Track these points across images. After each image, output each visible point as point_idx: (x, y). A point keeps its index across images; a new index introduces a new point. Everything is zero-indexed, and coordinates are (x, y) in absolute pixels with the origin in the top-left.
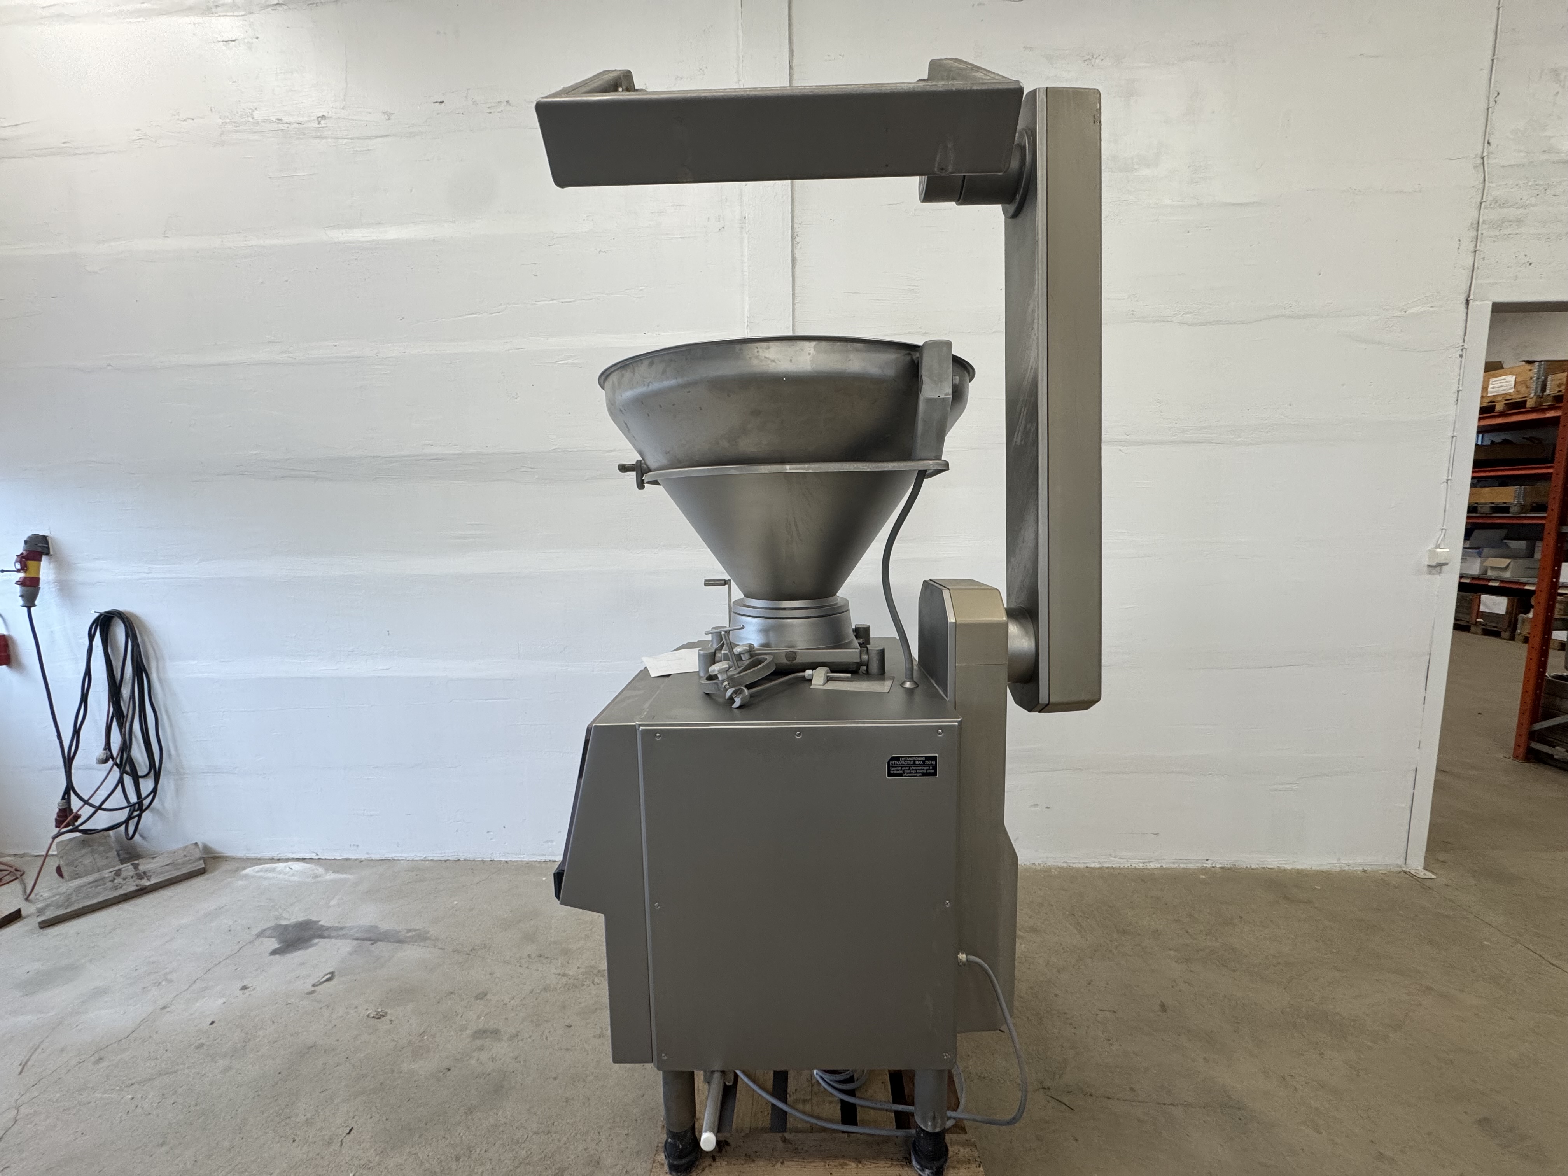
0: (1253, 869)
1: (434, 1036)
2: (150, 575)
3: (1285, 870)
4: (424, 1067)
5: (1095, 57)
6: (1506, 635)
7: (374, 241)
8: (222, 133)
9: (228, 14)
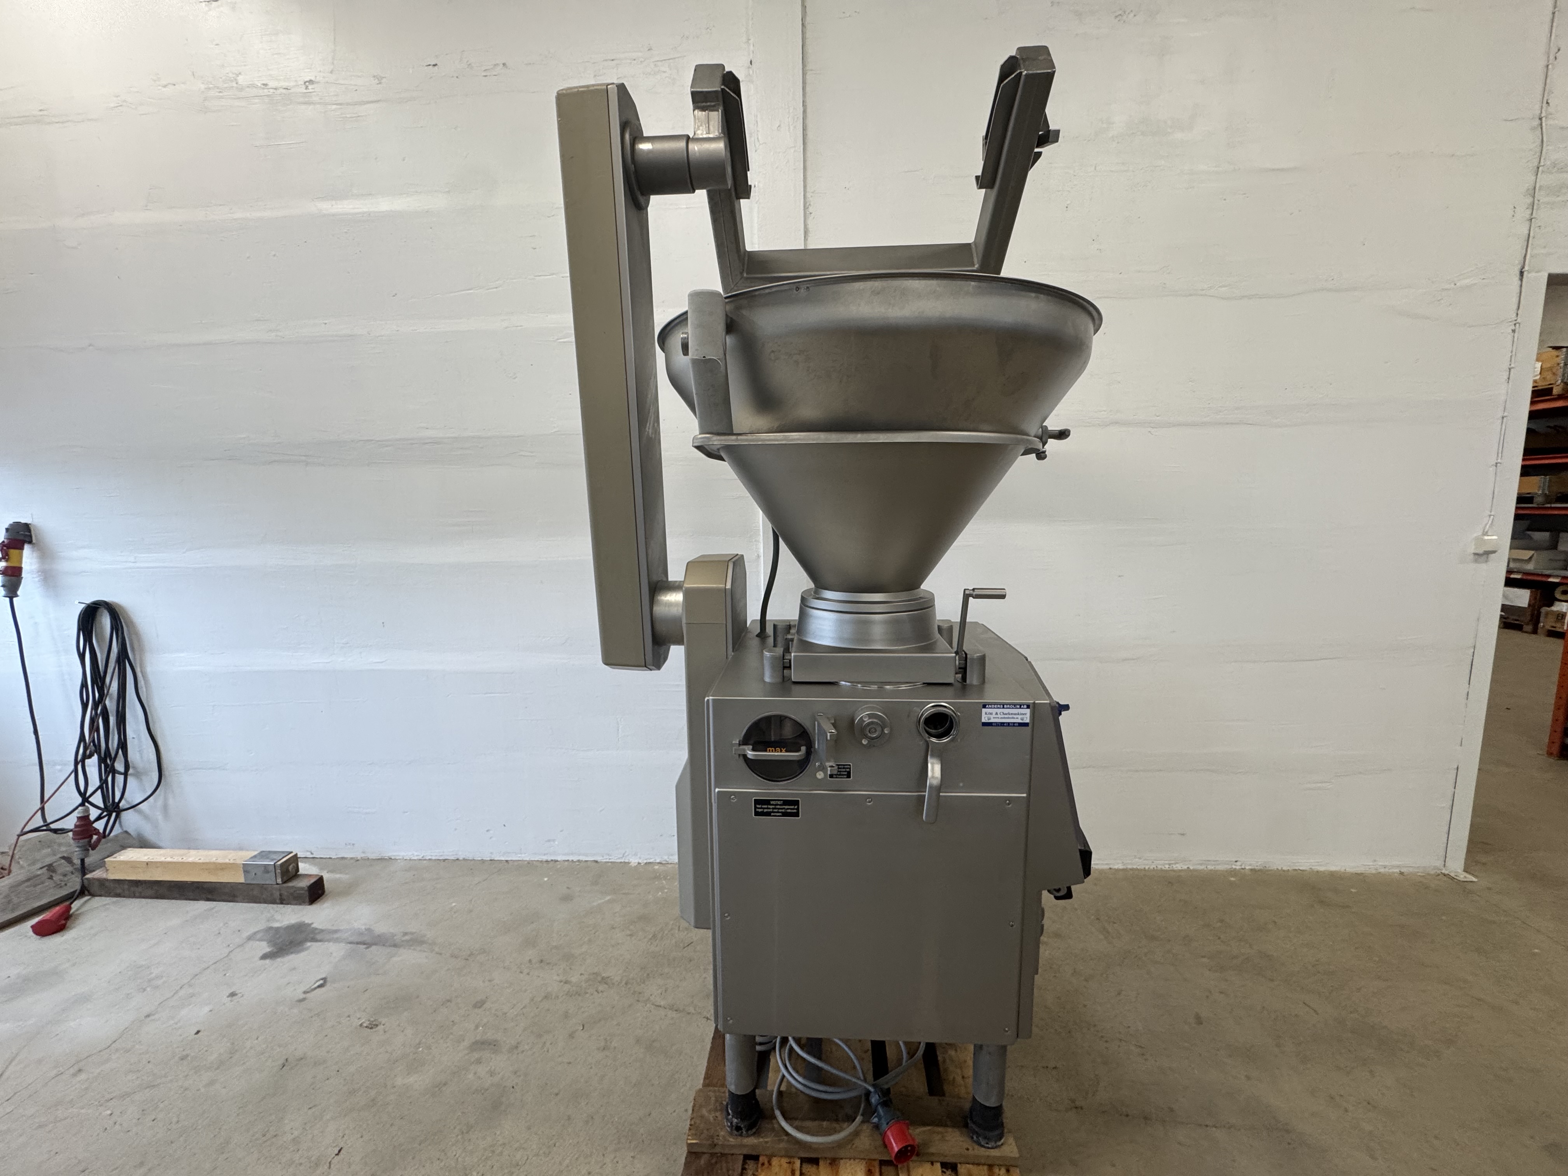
0: (1284, 871)
1: (429, 1048)
2: (137, 565)
3: (1317, 872)
4: (418, 1081)
5: (1127, 13)
6: (1529, 628)
7: (364, 213)
8: (205, 99)
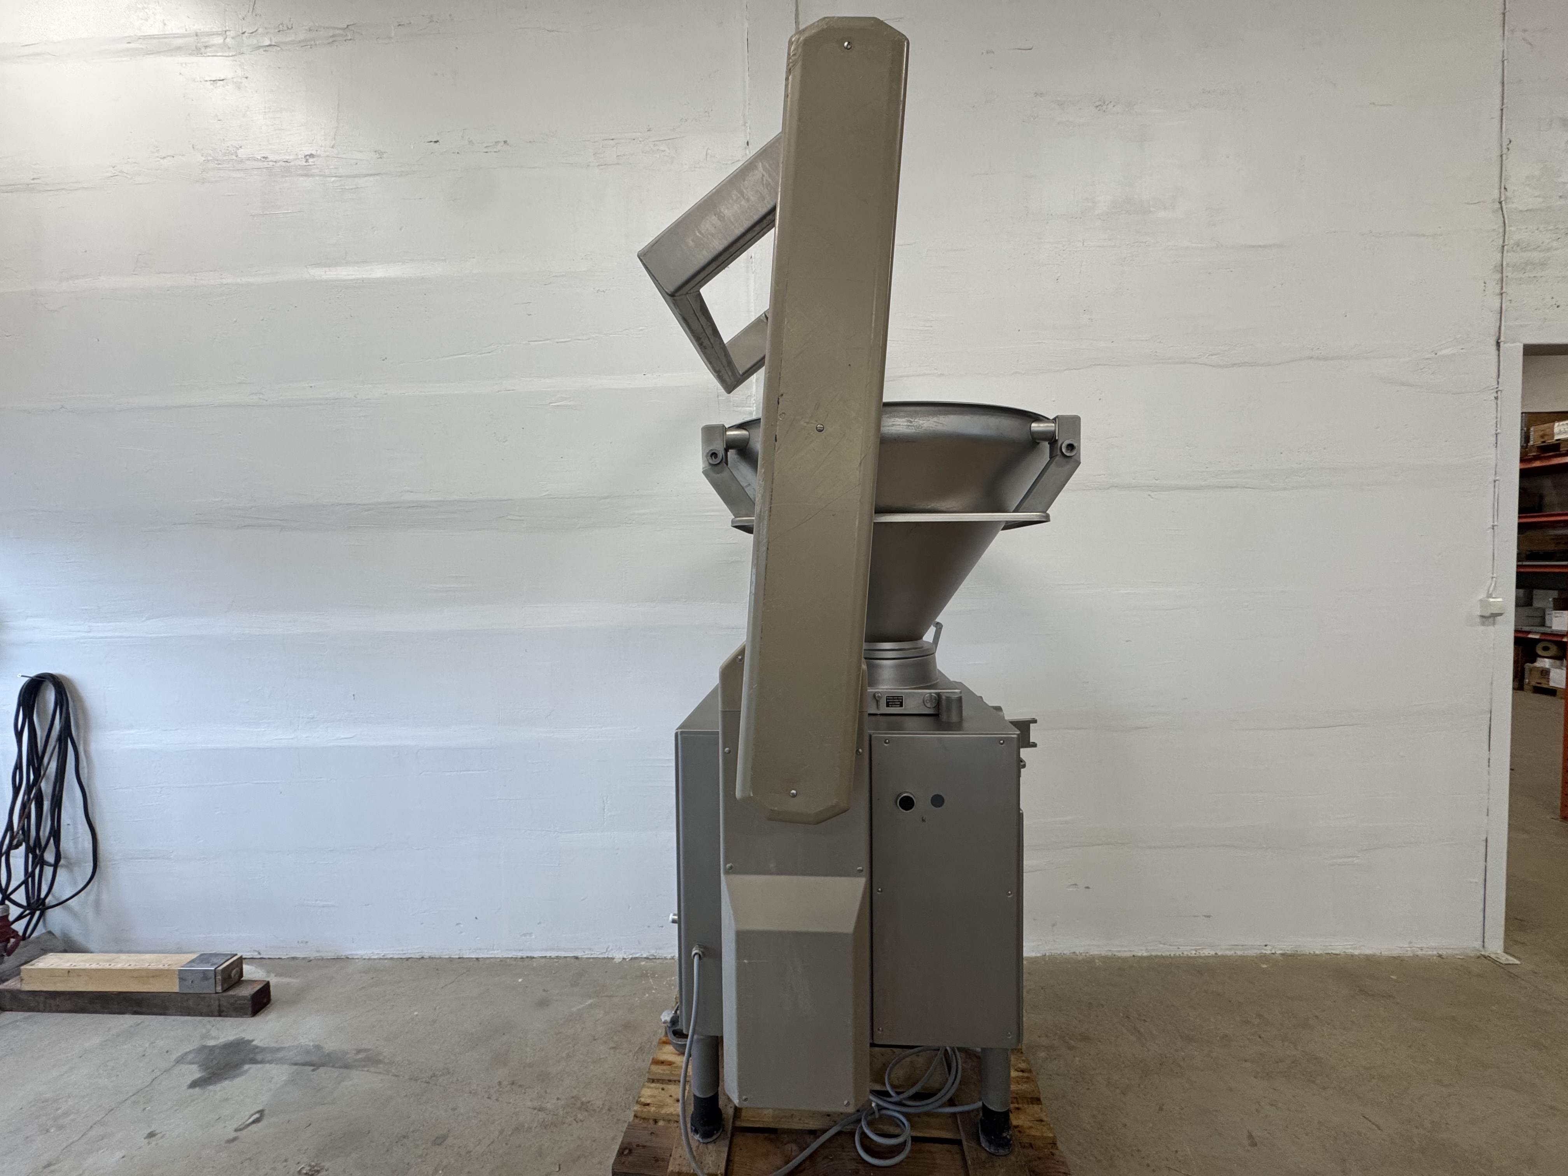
0: (1317, 955)
2: (91, 635)
5: (1106, 104)
7: (358, 279)
8: (203, 171)
9: (219, 54)
